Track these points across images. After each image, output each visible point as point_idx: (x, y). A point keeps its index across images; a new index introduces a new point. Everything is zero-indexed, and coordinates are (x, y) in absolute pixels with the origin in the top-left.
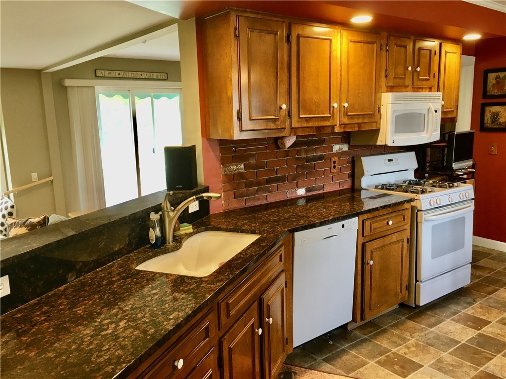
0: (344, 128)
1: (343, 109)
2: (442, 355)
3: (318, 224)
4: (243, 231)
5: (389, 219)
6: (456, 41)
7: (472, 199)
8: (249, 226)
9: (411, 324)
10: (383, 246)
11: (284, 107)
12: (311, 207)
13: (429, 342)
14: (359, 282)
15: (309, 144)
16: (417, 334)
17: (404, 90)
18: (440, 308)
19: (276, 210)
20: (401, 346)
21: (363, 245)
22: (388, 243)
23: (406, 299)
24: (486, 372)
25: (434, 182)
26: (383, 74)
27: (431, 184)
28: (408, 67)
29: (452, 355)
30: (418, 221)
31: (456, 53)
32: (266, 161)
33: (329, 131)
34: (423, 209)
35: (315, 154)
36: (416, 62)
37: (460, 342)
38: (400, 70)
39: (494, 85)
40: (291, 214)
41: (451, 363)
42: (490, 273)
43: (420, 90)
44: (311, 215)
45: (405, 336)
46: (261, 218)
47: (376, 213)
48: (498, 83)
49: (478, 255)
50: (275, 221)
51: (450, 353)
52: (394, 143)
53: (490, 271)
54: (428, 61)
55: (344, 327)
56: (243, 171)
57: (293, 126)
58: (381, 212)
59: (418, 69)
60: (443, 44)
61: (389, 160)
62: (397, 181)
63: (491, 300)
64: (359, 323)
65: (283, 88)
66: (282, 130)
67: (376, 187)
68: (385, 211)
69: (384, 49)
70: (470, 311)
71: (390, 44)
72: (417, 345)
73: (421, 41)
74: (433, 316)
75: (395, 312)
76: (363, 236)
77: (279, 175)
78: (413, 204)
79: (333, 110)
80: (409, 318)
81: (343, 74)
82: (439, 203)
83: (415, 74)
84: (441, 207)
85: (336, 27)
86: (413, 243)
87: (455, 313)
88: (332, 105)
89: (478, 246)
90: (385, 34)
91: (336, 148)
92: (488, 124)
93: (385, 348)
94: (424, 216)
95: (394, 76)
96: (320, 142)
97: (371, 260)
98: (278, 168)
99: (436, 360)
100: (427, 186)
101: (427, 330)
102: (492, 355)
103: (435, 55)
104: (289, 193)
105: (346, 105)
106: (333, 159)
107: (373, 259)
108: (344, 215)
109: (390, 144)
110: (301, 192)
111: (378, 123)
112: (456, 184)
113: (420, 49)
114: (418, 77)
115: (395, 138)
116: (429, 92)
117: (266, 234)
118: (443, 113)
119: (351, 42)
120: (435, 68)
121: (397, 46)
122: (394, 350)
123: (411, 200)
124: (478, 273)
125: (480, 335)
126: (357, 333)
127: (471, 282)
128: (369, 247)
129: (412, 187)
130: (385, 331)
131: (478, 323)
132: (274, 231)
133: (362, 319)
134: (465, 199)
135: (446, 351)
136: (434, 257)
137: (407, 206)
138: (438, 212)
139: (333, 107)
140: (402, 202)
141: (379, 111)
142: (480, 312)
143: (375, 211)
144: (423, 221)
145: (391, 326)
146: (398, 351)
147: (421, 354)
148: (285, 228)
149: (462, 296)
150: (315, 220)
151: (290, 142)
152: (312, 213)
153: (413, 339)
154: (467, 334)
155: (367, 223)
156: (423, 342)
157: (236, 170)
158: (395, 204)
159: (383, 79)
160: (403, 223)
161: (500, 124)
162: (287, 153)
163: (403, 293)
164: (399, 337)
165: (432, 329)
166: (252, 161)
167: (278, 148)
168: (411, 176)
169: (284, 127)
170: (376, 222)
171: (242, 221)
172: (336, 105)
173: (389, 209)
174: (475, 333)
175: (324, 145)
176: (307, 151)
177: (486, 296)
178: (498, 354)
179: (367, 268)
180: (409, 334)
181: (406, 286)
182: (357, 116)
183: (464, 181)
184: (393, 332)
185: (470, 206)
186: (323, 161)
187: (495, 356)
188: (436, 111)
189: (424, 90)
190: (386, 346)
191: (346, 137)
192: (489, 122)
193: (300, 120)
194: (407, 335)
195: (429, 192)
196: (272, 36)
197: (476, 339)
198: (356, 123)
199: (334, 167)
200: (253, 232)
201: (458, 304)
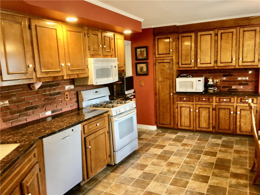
0: (69, 77)
1: (67, 67)
2: (128, 188)
3: (58, 131)
4: (8, 143)
5: (98, 122)
6: (121, 33)
7: (135, 108)
8: (13, 139)
9: (112, 174)
10: (96, 137)
11: (31, 66)
12: (54, 122)
13: (122, 182)
14: (84, 158)
15: (50, 86)
16: (116, 179)
17: (99, 56)
18: (126, 163)
19: (32, 126)
20: (108, 188)
21: (85, 138)
22: (98, 135)
23: (110, 162)
24: (147, 191)
25: (118, 101)
26: (88, 49)
27: (116, 102)
28: (99, 45)
29: (132, 186)
30: (112, 122)
31: (121, 39)
32: (24, 97)
33: (60, 78)
34: (113, 116)
35: (55, 92)
36: (103, 43)
37: (135, 179)
38: (96, 47)
39: (140, 54)
40: (41, 127)
41: (132, 191)
42: (146, 141)
43: (107, 57)
44: (54, 126)
45: (110, 182)
46: (22, 132)
47: (90, 121)
48: (141, 53)
49: (140, 133)
50: (30, 133)
51: (131, 186)
52: (96, 83)
53: (146, 140)
54: (109, 43)
55: (79, 185)
56: (8, 105)
57: (38, 77)
58: (93, 120)
59: (105, 46)
60: (115, 35)
61: (96, 92)
62: (101, 102)
63: (147, 154)
64: (87, 181)
65: (29, 55)
66: (31, 79)
67: (91, 106)
68: (95, 119)
69: (86, 35)
70: (139, 162)
71: (89, 33)
72: (116, 185)
73: (105, 33)
74: (123, 168)
75: (105, 170)
76: (84, 133)
77: (33, 105)
78: (108, 113)
79: (62, 67)
80: (111, 172)
81: (65, 48)
82: (120, 112)
83: (104, 49)
84: (121, 113)
85: (59, 22)
86: (110, 133)
87: (133, 164)
88: (61, 64)
89: (140, 129)
90: (86, 28)
91: (67, 87)
92: (139, 72)
93: (100, 191)
94: (114, 119)
95: (93, 50)
96: (58, 85)
97: (90, 145)
98: (32, 101)
99: (125, 191)
100: (115, 103)
101: (120, 176)
102: (149, 182)
103: (112, 40)
104: (41, 115)
105: (69, 64)
106: (66, 94)
107: (91, 145)
108: (73, 124)
109: (95, 84)
110: (49, 113)
111: (88, 73)
112: (127, 101)
113: (104, 37)
114: (105, 51)
115: (96, 81)
116: (112, 57)
117: (23, 143)
118: (119, 67)
119: (68, 31)
120: (113, 46)
121: (93, 34)
122: (105, 191)
123: (107, 112)
124: (141, 142)
125: (144, 173)
126: (86, 186)
127: (139, 147)
128: (88, 139)
129: (108, 105)
130: (100, 181)
131: (143, 167)
132: (29, 140)
133: (88, 178)
134: (132, 108)
135: (130, 185)
136: (121, 138)
137: (106, 115)
138: (120, 116)
139: (62, 66)
140: (103, 113)
141: (87, 68)
142: (143, 161)
143: (89, 120)
144: (114, 121)
145: (103, 178)
146: (107, 191)
147: (118, 190)
148: (36, 137)
149: (135, 155)
150: (55, 129)
151: (38, 86)
152: (54, 125)
153: (114, 183)
154: (138, 174)
155: (86, 127)
156: (119, 183)
157: (3, 104)
158: (100, 115)
159: (88, 51)
160: (104, 124)
161: (144, 72)
162: (37, 92)
163: (108, 159)
164: (107, 183)
165: (122, 175)
166: (14, 98)
167: (31, 89)
168: (107, 99)
169: (32, 77)
170: (91, 125)
171: (8, 136)
172: (63, 65)
173: (97, 117)
174: (141, 172)
175: (60, 86)
176: (49, 90)
177: (145, 153)
178: (152, 180)
179: (88, 150)
180: (112, 180)
181: (109, 155)
182: (76, 70)
183: (131, 99)
184: (104, 181)
185: (134, 111)
186: (60, 95)
187: (151, 182)
188: (115, 67)
189: (109, 57)
190: (101, 190)
191: (72, 81)
192: (140, 71)
193: (42, 73)
194: (111, 181)
195: (116, 106)
196: (19, 25)
197: (142, 175)
198: (76, 74)
199: (67, 98)
200: (15, 142)
201: (133, 159)
